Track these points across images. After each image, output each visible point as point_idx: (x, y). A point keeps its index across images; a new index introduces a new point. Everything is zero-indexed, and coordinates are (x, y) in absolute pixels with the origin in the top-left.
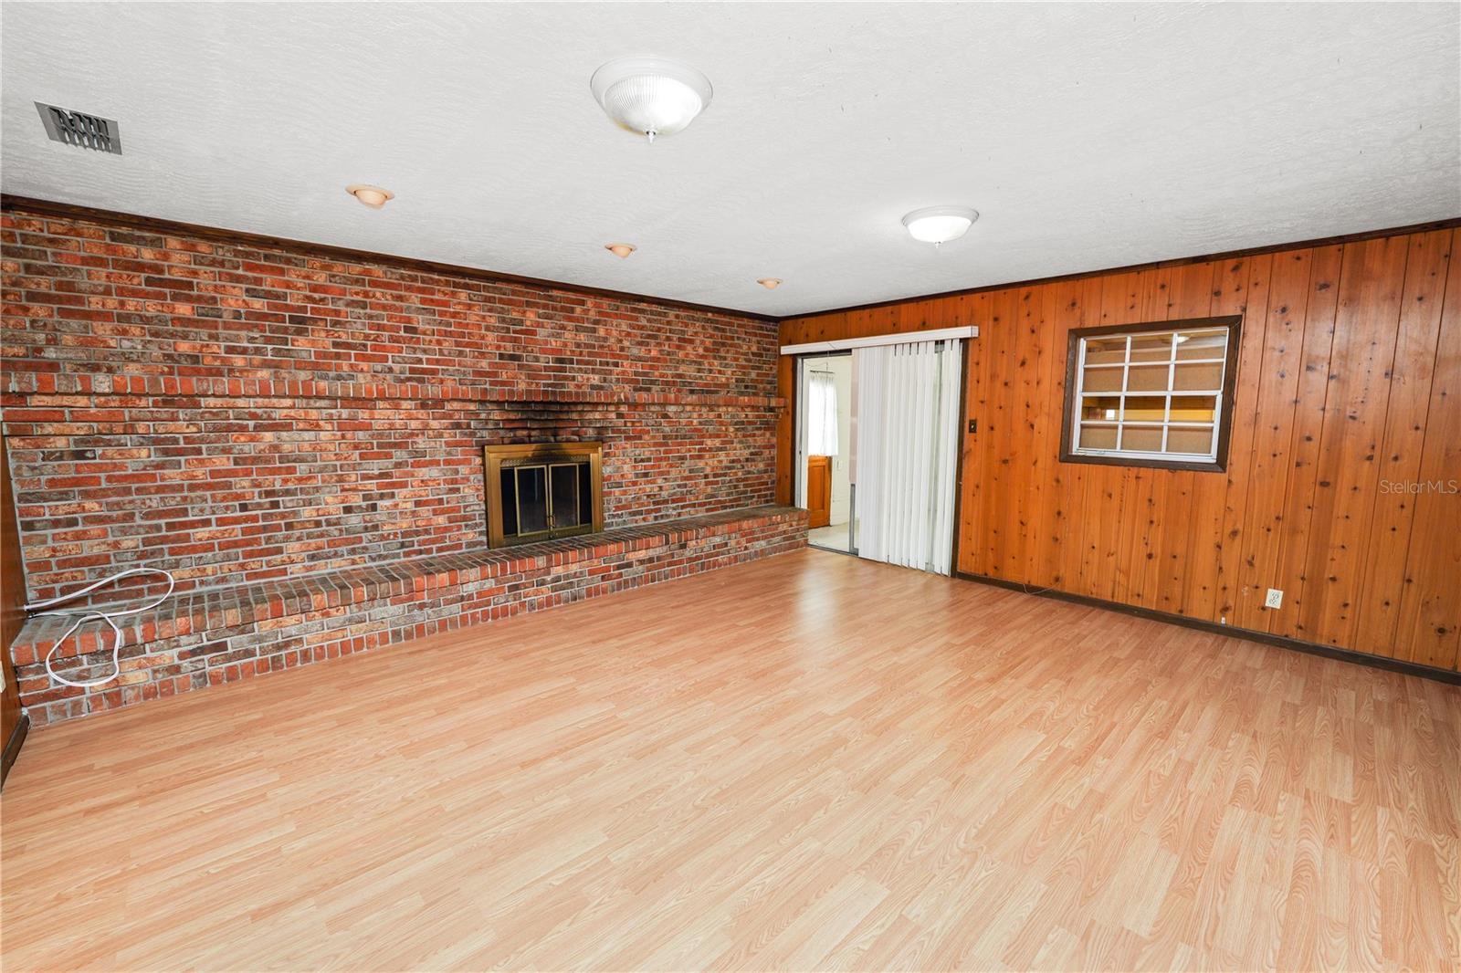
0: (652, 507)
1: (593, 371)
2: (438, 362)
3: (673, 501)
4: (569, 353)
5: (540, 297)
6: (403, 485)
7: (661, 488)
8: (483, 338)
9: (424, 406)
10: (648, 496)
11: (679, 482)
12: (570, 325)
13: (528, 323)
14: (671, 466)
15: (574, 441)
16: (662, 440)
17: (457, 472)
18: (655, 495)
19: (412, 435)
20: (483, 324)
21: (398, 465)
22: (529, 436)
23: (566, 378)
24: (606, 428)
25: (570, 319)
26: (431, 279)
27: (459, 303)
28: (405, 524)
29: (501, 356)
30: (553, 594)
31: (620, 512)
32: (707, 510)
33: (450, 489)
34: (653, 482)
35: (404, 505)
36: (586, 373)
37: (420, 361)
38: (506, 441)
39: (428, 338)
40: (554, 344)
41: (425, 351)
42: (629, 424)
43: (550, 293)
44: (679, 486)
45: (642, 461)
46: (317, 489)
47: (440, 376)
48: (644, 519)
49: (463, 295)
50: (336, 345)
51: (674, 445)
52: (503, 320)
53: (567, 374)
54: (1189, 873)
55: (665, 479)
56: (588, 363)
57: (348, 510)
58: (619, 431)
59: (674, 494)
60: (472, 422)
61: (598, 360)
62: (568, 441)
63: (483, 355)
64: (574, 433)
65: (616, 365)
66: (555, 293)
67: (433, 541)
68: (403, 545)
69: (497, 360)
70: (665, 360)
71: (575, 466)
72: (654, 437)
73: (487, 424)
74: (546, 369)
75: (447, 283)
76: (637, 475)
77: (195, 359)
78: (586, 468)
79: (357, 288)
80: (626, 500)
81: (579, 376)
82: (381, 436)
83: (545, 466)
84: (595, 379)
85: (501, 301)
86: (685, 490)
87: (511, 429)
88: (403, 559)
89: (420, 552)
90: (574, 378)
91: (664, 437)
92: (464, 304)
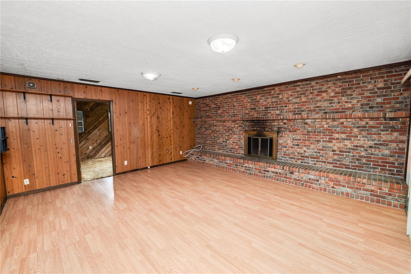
0: (300, 158)
1: (277, 110)
2: (238, 112)
3: (311, 158)
4: (269, 105)
5: (261, 91)
6: (231, 138)
7: (305, 151)
8: (247, 105)
9: (233, 122)
10: (298, 153)
11: (316, 151)
12: (269, 97)
13: (258, 99)
14: (311, 143)
15: (270, 131)
16: (306, 133)
17: (240, 137)
18: (302, 153)
19: (233, 128)
20: (247, 102)
21: (231, 134)
22: (257, 129)
23: (268, 113)
24: (281, 128)
25: (270, 95)
26: (237, 94)
27: (243, 98)
28: (231, 146)
29: (251, 109)
30: (245, 170)
31: (285, 156)
32: (334, 166)
33: (239, 140)
34: (301, 148)
35: (231, 142)
36: (274, 110)
37: (235, 112)
38: (251, 130)
39: (236, 107)
40: (265, 103)
41: (236, 110)
42: (289, 126)
43: (264, 89)
44: (315, 152)
45: (296, 140)
46: (220, 137)
47: (238, 115)
48: (296, 161)
49: (243, 96)
50: (223, 111)
51: (313, 135)
52: (252, 100)
53: (269, 111)
54: (88, 252)
55: (308, 148)
56: (275, 107)
57: (223, 141)
58: (286, 129)
59: (312, 155)
60: (243, 125)
61: (279, 106)
62: (268, 131)
63: (247, 109)
64: (270, 129)
65: (286, 106)
66: (265, 89)
67: (236, 151)
68: (230, 151)
69: (250, 110)
70: (310, 102)
71: (268, 139)
72: (302, 132)
73: (246, 126)
74: (262, 111)
75: (240, 94)
76: (293, 145)
77: (208, 115)
78: (271, 140)
79: (226, 100)
80: (288, 152)
81: (272, 112)
82: (228, 128)
83: (259, 138)
84: (278, 112)
85: (251, 95)
86: (319, 154)
87: (252, 127)
88: (230, 153)
89: (233, 153)
90: (270, 112)
91: (308, 132)
92: (244, 98)
